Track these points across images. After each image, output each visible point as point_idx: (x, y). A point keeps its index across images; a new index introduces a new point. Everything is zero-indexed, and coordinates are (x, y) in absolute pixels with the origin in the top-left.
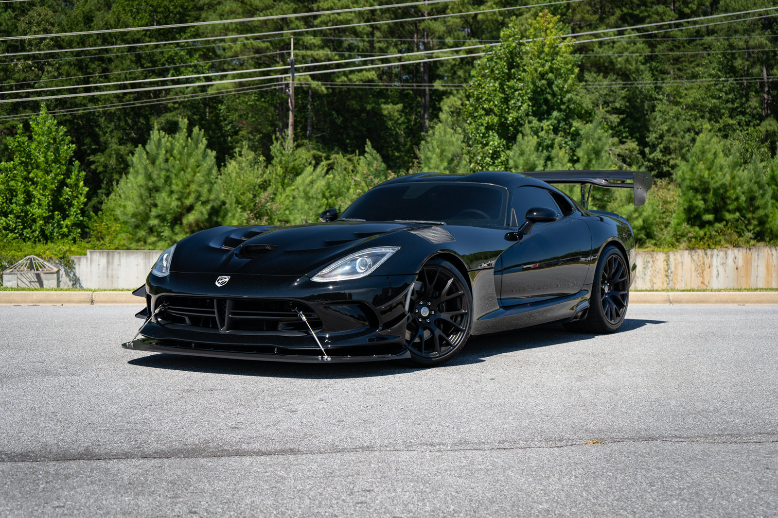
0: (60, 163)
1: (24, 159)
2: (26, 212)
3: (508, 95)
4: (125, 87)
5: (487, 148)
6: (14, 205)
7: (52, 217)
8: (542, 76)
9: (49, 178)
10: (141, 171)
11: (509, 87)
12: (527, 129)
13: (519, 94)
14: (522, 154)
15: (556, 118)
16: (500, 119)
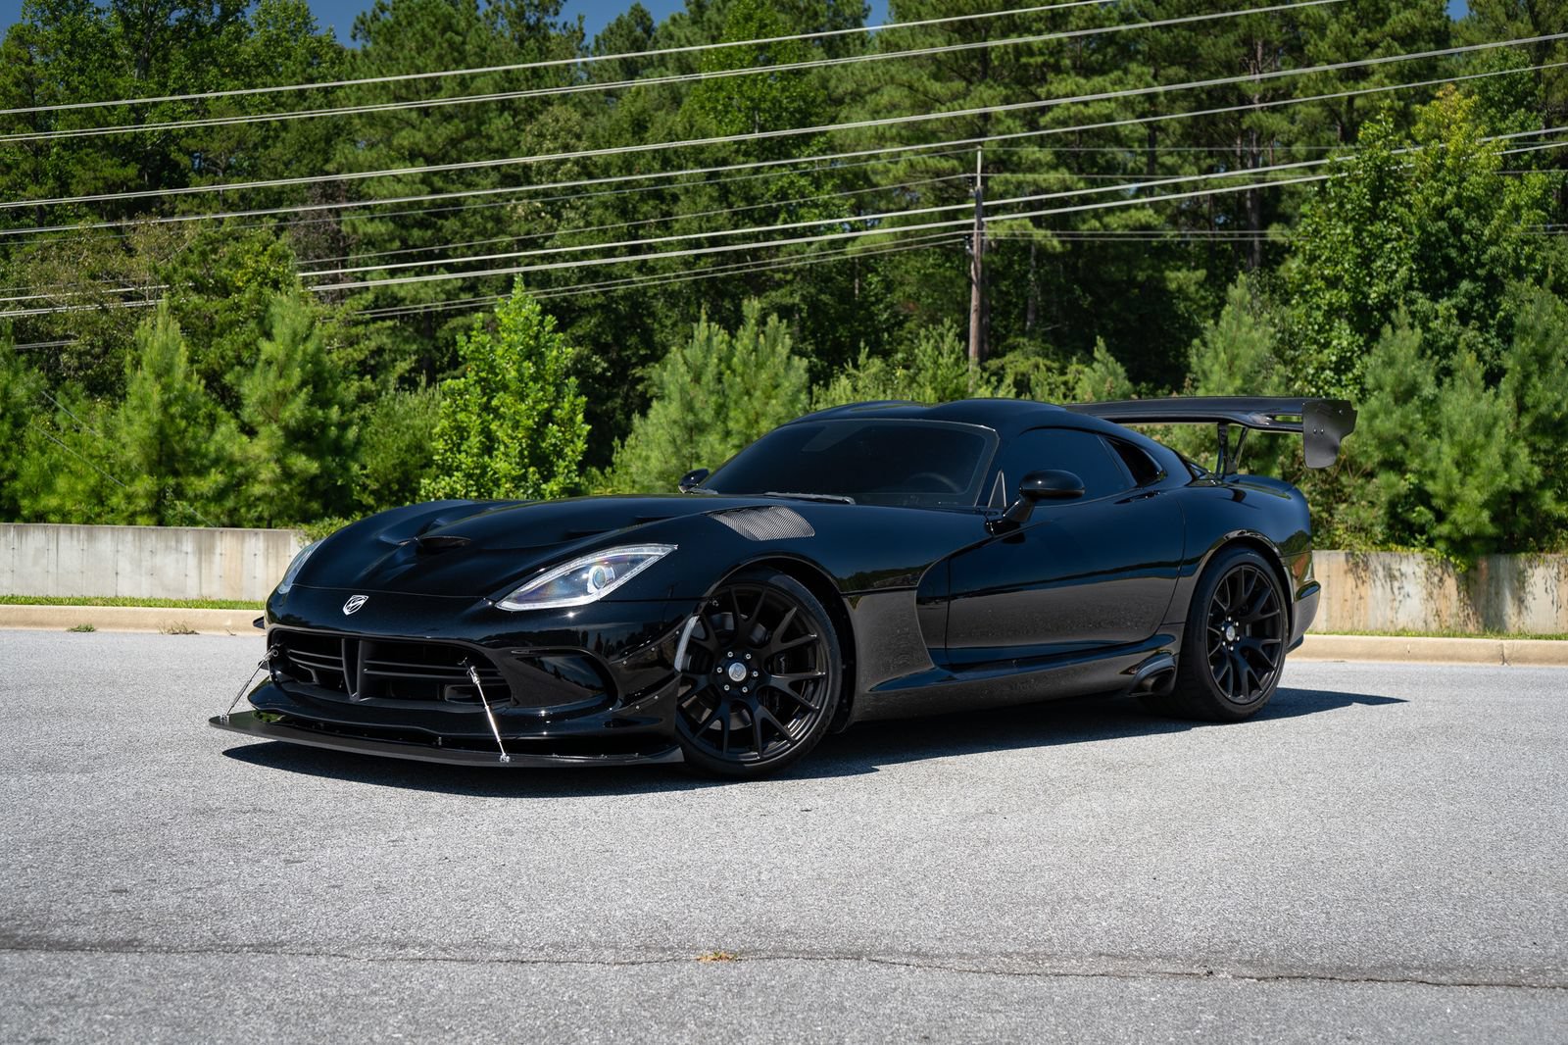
0: (545, 380)
1: (483, 374)
2: (484, 468)
3: (1370, 250)
4: (698, 244)
5: (1326, 351)
6: (463, 455)
7: (524, 477)
8: (1440, 213)
9: (523, 407)
10: (676, 396)
11: (1372, 235)
12: (1401, 315)
13: (1393, 248)
14: (1390, 362)
15: (1467, 294)
16: (1353, 298)
